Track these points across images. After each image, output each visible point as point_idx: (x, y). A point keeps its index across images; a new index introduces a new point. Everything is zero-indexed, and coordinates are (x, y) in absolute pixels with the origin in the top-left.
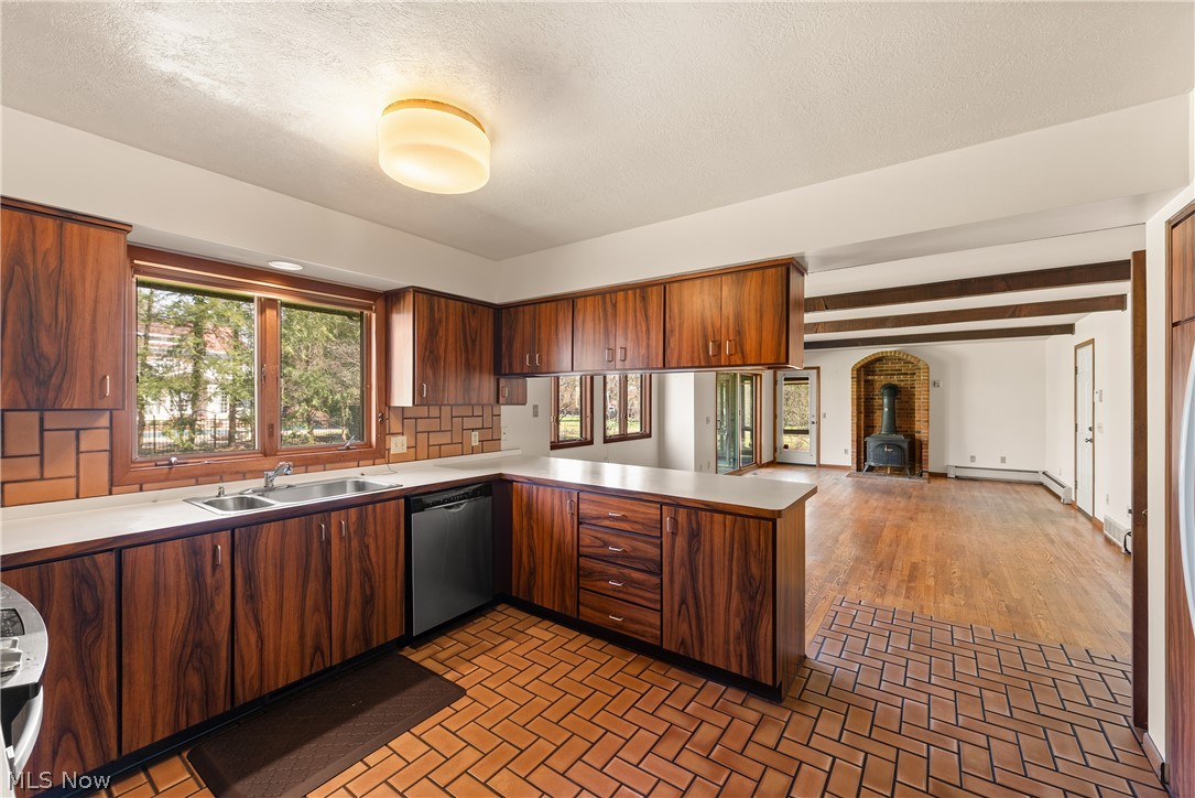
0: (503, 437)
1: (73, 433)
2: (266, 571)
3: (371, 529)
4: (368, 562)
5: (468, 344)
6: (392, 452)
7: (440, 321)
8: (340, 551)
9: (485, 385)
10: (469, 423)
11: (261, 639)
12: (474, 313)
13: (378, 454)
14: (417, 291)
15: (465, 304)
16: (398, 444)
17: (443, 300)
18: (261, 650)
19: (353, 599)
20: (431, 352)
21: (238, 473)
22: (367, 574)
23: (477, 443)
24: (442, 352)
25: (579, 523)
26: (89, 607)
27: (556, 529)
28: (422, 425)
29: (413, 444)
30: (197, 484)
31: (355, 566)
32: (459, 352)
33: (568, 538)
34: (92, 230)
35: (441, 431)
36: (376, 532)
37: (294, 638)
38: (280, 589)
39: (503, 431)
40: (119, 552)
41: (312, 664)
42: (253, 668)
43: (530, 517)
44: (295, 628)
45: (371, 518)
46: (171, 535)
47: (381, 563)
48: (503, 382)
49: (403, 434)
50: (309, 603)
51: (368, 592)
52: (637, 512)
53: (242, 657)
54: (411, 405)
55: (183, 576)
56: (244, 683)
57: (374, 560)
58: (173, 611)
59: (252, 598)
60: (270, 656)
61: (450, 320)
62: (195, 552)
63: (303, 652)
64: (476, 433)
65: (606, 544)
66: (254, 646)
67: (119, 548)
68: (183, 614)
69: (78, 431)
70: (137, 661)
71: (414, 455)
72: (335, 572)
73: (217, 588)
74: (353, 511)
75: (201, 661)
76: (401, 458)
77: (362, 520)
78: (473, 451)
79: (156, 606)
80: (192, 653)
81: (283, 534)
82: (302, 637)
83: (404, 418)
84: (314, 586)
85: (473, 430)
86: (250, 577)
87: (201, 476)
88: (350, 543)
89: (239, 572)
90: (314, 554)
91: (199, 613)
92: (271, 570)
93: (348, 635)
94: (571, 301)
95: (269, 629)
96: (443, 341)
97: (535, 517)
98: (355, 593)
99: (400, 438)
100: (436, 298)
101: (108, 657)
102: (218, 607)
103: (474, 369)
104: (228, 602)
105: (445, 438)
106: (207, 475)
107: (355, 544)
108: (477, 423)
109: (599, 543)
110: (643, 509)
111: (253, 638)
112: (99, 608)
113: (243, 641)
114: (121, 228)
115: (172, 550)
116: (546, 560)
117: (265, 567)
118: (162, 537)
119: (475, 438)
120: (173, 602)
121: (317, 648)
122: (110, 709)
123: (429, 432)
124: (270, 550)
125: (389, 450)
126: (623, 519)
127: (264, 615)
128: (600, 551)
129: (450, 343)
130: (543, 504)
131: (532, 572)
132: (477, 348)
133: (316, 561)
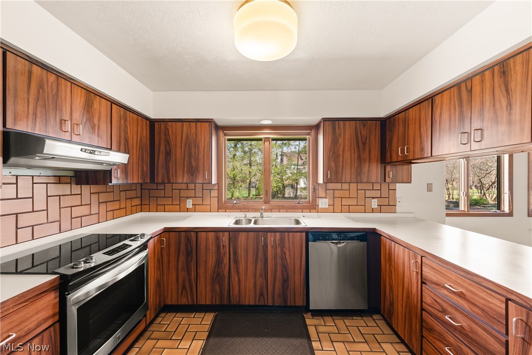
0: (398, 204)
1: (209, 191)
2: (241, 252)
3: (287, 245)
4: (285, 261)
5: (360, 145)
6: (320, 207)
7: (340, 135)
8: (272, 252)
9: (375, 171)
10: (369, 194)
11: (239, 279)
12: (364, 126)
13: (312, 207)
14: (325, 120)
15: (358, 122)
16: (323, 203)
17: (341, 122)
18: (239, 285)
19: (278, 276)
20: (334, 153)
21: (254, 209)
22: (285, 267)
23: (376, 207)
24: (341, 152)
25: (422, 283)
26: (189, 250)
27: (406, 280)
28: (337, 194)
29: (332, 203)
30: (241, 212)
31: (279, 261)
32: (353, 151)
33: (414, 291)
34: (203, 123)
35: (349, 197)
36: (289, 247)
37: (252, 285)
38: (246, 262)
39: (398, 200)
40: (197, 232)
41: (259, 301)
42: (236, 292)
43: (390, 265)
44: (252, 281)
45: (287, 240)
46: (210, 230)
47: (292, 263)
48: (388, 168)
49: (326, 198)
50: (258, 272)
51: (285, 276)
52: (476, 295)
53: (233, 286)
54: (322, 183)
55: (214, 247)
56: (233, 296)
57: (288, 261)
58: (211, 258)
59: (236, 262)
60: (243, 290)
61: (347, 133)
62: (217, 239)
63: (255, 293)
64: (376, 200)
65: (444, 312)
66: (237, 282)
67: (197, 231)
68: (214, 261)
69: (210, 190)
70: (201, 271)
71: (332, 209)
72: (269, 261)
73: (224, 254)
74: (278, 234)
75: (219, 281)
76: (325, 211)
77: (282, 240)
78: (373, 211)
79: (206, 255)
80: (216, 277)
81: (248, 238)
82: (255, 286)
83: (326, 190)
84: (260, 265)
85: (373, 198)
86: (235, 253)
87: (242, 209)
88: (276, 249)
89: (231, 250)
90: (260, 250)
91: (219, 262)
92: (243, 252)
93: (276, 294)
94: (430, 100)
95: (242, 277)
96: (342, 145)
97: (393, 264)
98: (279, 274)
99: (324, 200)
100: (337, 122)
101: (194, 268)
102: (225, 262)
103: (365, 160)
104: (228, 261)
105: (354, 202)
106: (244, 209)
107: (279, 250)
108: (378, 194)
109: (438, 307)
110: (483, 295)
111: (237, 279)
112: (192, 250)
113: (233, 278)
114: (209, 121)
115: (211, 235)
116: (400, 301)
117: (241, 250)
118: (208, 230)
119: (374, 203)
120: (211, 254)
121: (262, 294)
122: (194, 286)
123: (342, 198)
124: (242, 244)
125: (318, 206)
126: (461, 295)
127: (240, 271)
128: (440, 315)
129: (346, 146)
130: (398, 256)
131: (392, 304)
132: (367, 147)
133: (261, 253)
